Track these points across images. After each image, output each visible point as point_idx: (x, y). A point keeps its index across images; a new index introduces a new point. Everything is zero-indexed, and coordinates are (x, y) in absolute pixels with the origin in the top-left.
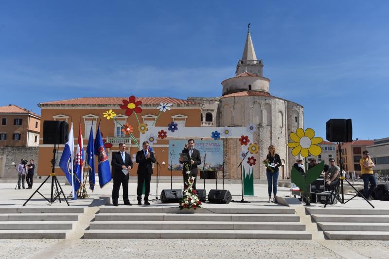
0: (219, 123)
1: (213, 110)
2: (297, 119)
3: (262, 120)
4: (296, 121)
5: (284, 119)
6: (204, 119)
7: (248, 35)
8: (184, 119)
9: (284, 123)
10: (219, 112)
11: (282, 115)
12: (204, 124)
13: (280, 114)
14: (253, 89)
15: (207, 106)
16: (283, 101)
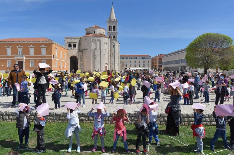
0: (80, 48)
1: (76, 43)
2: (114, 46)
3: (96, 47)
4: (114, 47)
5: (108, 46)
6: (72, 46)
7: (112, 7)
8: (45, 47)
9: (108, 48)
10: (80, 44)
11: (107, 44)
12: (72, 49)
13: (106, 44)
14: (96, 33)
15: (73, 41)
16: (108, 39)
